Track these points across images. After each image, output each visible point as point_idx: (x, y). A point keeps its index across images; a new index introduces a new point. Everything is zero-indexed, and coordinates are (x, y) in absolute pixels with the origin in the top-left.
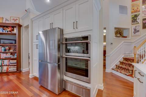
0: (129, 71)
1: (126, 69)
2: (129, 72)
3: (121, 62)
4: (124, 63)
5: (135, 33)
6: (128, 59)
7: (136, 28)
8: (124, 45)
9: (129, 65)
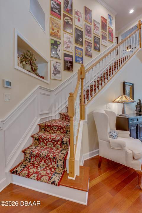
0: (57, 162)
1: (50, 159)
2: (58, 166)
3: (36, 136)
4: (43, 139)
5: (55, 74)
6: (49, 126)
7: (57, 66)
8: (42, 94)
9: (54, 143)
